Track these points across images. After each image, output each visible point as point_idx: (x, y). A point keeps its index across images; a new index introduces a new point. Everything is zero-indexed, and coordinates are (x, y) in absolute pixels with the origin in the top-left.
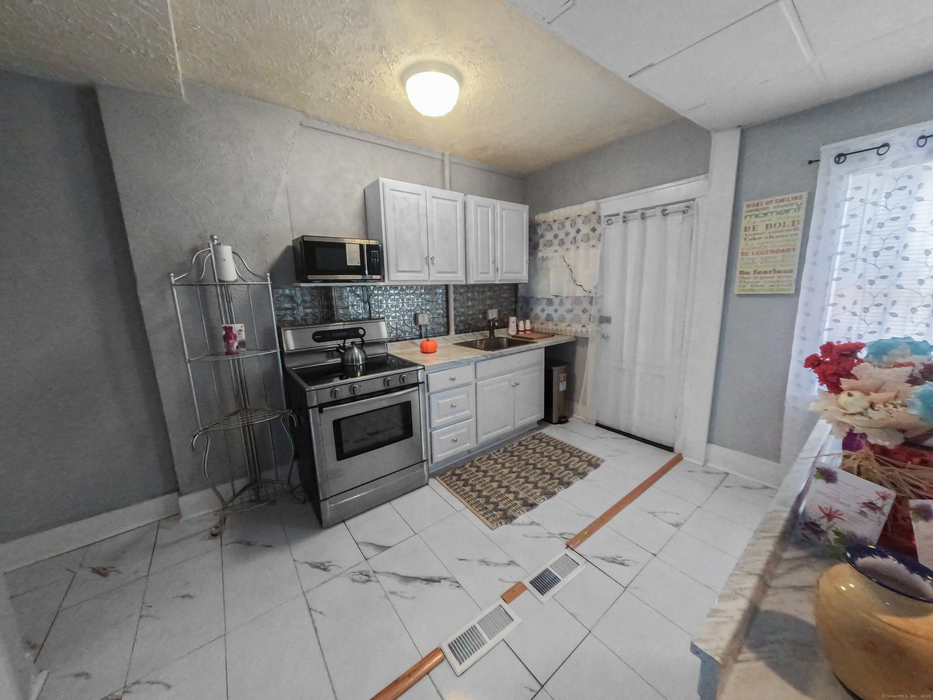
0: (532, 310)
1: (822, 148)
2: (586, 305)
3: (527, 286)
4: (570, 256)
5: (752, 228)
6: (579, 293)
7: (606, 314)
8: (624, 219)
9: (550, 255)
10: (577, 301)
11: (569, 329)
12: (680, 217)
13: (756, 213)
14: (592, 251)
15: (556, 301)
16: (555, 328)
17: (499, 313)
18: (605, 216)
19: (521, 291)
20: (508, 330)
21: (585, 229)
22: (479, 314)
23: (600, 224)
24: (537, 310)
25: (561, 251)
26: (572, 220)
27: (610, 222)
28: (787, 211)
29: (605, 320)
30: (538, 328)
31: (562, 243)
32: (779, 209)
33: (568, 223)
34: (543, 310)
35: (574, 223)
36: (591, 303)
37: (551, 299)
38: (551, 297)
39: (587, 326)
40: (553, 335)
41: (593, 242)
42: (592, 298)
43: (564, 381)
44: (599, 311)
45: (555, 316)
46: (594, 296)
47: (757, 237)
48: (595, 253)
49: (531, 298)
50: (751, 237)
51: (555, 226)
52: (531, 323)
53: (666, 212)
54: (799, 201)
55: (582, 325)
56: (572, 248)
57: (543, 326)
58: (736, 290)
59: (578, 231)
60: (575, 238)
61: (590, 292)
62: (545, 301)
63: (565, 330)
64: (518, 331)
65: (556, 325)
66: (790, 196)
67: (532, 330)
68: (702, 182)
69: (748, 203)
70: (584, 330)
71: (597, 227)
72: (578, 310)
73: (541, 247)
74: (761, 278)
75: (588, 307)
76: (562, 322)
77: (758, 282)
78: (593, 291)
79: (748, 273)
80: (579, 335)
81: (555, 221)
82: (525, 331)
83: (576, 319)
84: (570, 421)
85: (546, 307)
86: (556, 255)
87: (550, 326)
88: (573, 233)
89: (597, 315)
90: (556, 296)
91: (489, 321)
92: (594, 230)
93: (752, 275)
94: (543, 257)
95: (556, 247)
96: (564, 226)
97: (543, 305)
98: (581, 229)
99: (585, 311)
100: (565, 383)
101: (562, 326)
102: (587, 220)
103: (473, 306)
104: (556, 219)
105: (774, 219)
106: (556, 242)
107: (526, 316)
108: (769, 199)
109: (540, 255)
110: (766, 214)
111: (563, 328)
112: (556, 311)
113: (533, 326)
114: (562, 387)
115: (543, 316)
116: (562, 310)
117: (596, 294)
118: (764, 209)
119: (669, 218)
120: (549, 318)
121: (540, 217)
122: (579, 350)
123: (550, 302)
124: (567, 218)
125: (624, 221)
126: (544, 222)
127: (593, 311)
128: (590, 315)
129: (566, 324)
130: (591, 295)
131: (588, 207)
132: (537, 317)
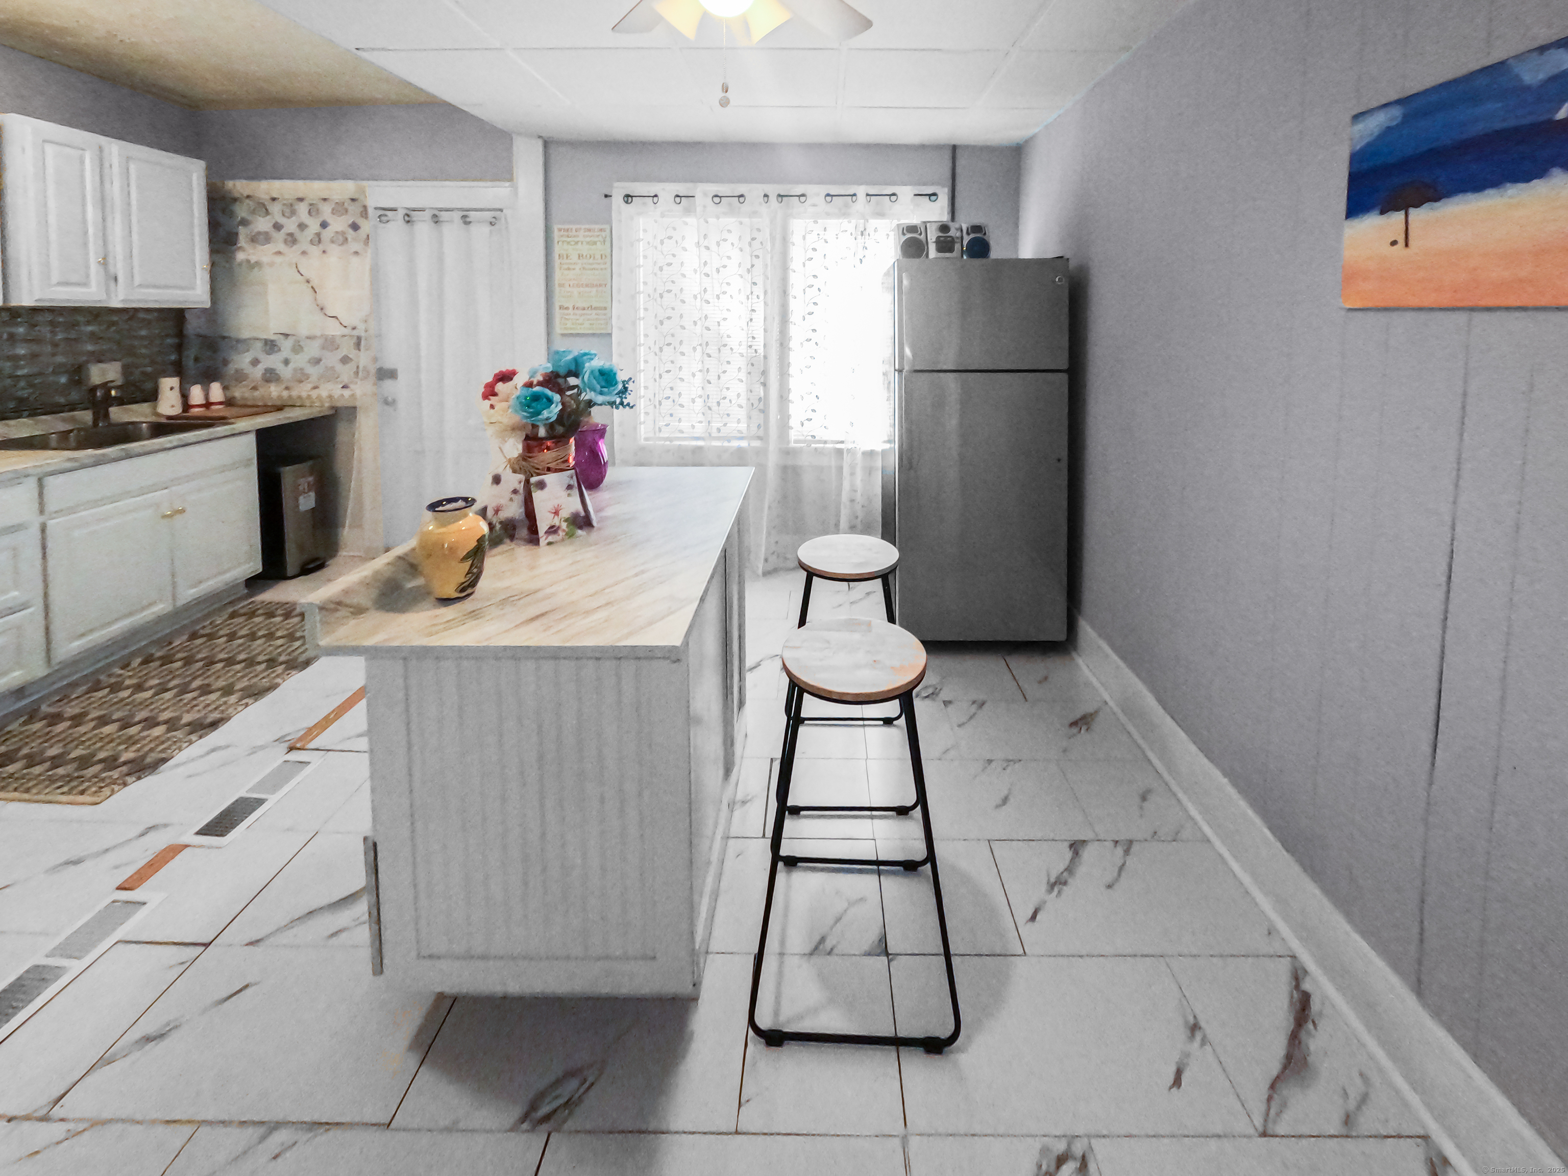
0: (226, 362)
1: (616, 184)
2: (346, 348)
3: (212, 314)
4: (313, 265)
5: (565, 256)
6: (334, 330)
7: (388, 365)
8: (407, 218)
9: (265, 259)
10: (330, 344)
11: (314, 394)
12: (486, 229)
13: (569, 239)
14: (355, 260)
15: (286, 346)
16: (285, 394)
17: (126, 370)
18: (376, 208)
19: (193, 326)
20: (155, 408)
21: (338, 224)
22: (54, 373)
23: (366, 218)
24: (241, 361)
25: (292, 254)
26: (311, 205)
27: (383, 218)
28: (595, 243)
29: (386, 374)
30: (243, 398)
31: (292, 240)
32: (588, 239)
33: (302, 208)
34: (255, 362)
35: (313, 210)
36: (358, 345)
37: (272, 341)
38: (272, 337)
39: (352, 386)
40: (280, 408)
41: (354, 246)
42: (359, 339)
43: (309, 490)
44: (375, 360)
45: (286, 373)
46: (363, 334)
47: (572, 267)
48: (360, 267)
49: (224, 338)
50: (566, 266)
51: (275, 209)
52: (225, 388)
53: (468, 220)
54: (603, 234)
55: (341, 386)
56: (315, 251)
57: (256, 393)
58: (558, 329)
59: (324, 225)
60: (318, 235)
61: (354, 328)
62: (259, 345)
63: (309, 397)
64: (186, 406)
65: (287, 388)
66: (597, 227)
67: (229, 402)
68: (509, 189)
69: (560, 226)
70: (346, 393)
71: (361, 222)
72: (332, 359)
73: (242, 241)
74: (581, 315)
75: (352, 354)
76: (301, 381)
77: (577, 320)
78: (361, 327)
79: (567, 308)
80: (339, 404)
81: (274, 199)
82: (208, 405)
83: (330, 375)
84: (328, 565)
85: (262, 356)
86: (278, 259)
87: (275, 391)
88: (314, 226)
89: (373, 369)
90: (286, 335)
91: (93, 389)
92: (355, 227)
93: (571, 311)
94: (248, 261)
95: (282, 247)
96: (293, 213)
97: (257, 351)
98: (329, 220)
99: (345, 360)
100: (312, 494)
101: (302, 391)
102: (340, 209)
103: (34, 356)
104: (275, 196)
105: (584, 249)
106: (280, 236)
107: (208, 376)
108: (578, 226)
109: (240, 256)
110: (577, 243)
111: (304, 394)
112: (286, 362)
113: (229, 394)
114: (307, 502)
115: (257, 373)
116: (300, 361)
117: (366, 331)
118: (575, 236)
119: (473, 228)
120: (271, 376)
121: (239, 186)
122: (342, 429)
123: (271, 346)
124: (301, 200)
125: (408, 222)
126: (248, 197)
127: (363, 359)
128: (358, 367)
129: (310, 386)
130: (355, 333)
131: (342, 189)
132: (240, 377)
